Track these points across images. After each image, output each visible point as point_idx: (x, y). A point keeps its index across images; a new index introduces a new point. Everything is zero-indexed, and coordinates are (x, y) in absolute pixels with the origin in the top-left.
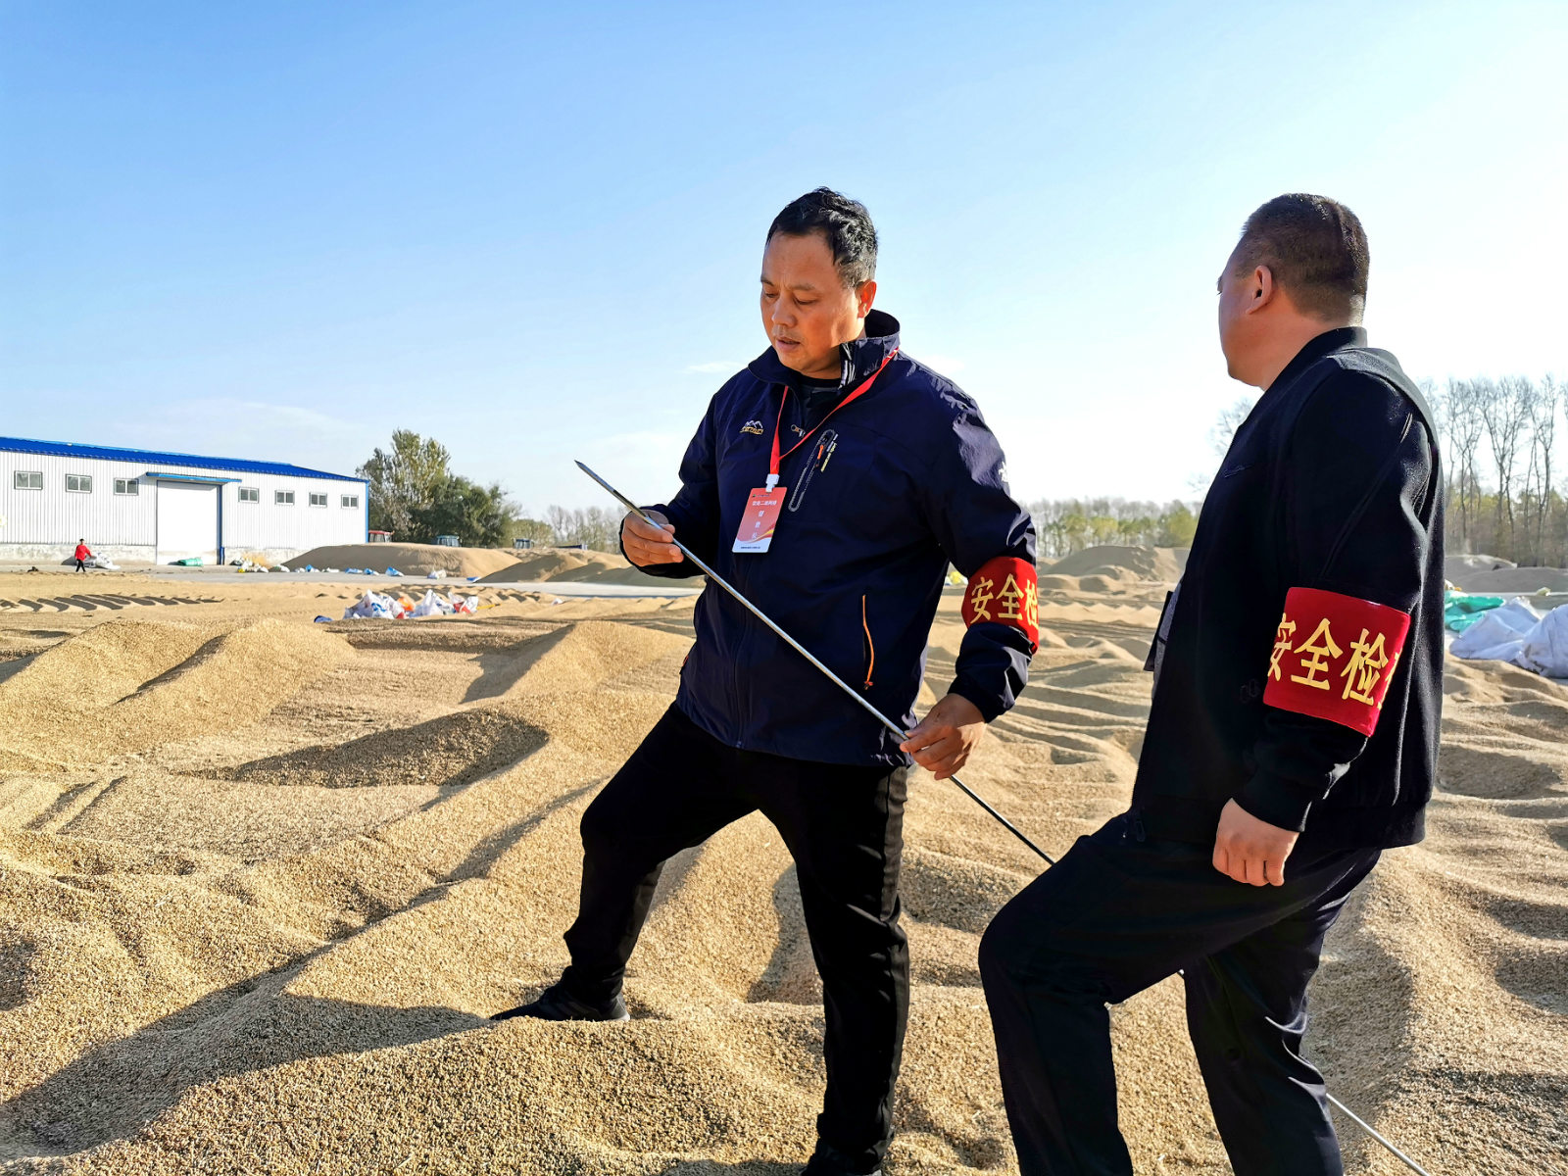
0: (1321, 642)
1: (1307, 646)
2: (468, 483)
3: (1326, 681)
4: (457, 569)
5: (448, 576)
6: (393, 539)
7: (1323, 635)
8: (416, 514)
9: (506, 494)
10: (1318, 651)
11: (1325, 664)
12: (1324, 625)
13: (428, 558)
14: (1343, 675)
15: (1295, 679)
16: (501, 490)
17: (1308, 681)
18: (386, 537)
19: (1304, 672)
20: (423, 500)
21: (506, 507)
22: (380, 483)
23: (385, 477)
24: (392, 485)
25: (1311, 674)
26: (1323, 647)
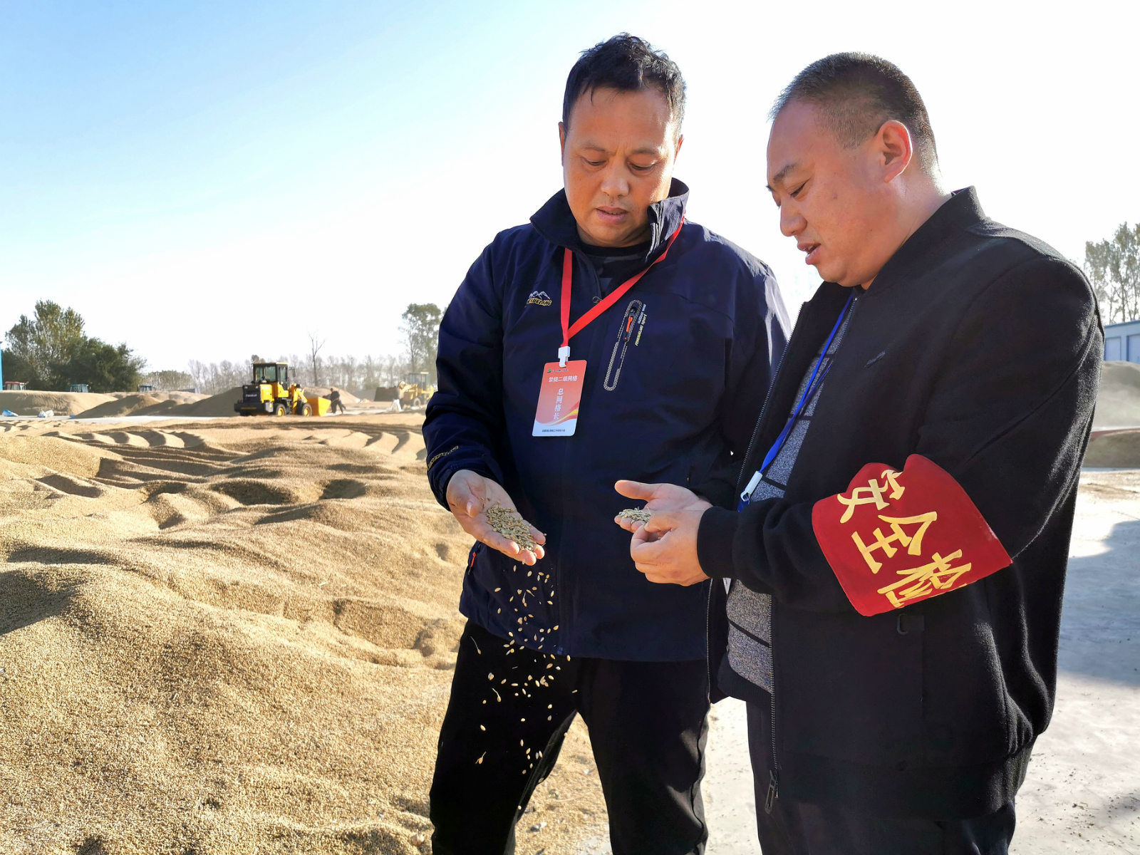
0: (910, 530)
1: (895, 522)
2: (100, 343)
3: (880, 565)
4: (65, 409)
5: (55, 415)
6: (27, 388)
7: (919, 525)
8: (55, 367)
9: (132, 351)
10: (899, 535)
11: (895, 550)
12: (929, 518)
13: (41, 401)
14: (899, 572)
15: (856, 537)
16: (128, 347)
17: (866, 551)
18: (21, 387)
19: (869, 540)
20: (62, 358)
21: (132, 361)
22: (25, 343)
23: (29, 339)
24: (36, 345)
25: (874, 547)
26: (908, 535)
